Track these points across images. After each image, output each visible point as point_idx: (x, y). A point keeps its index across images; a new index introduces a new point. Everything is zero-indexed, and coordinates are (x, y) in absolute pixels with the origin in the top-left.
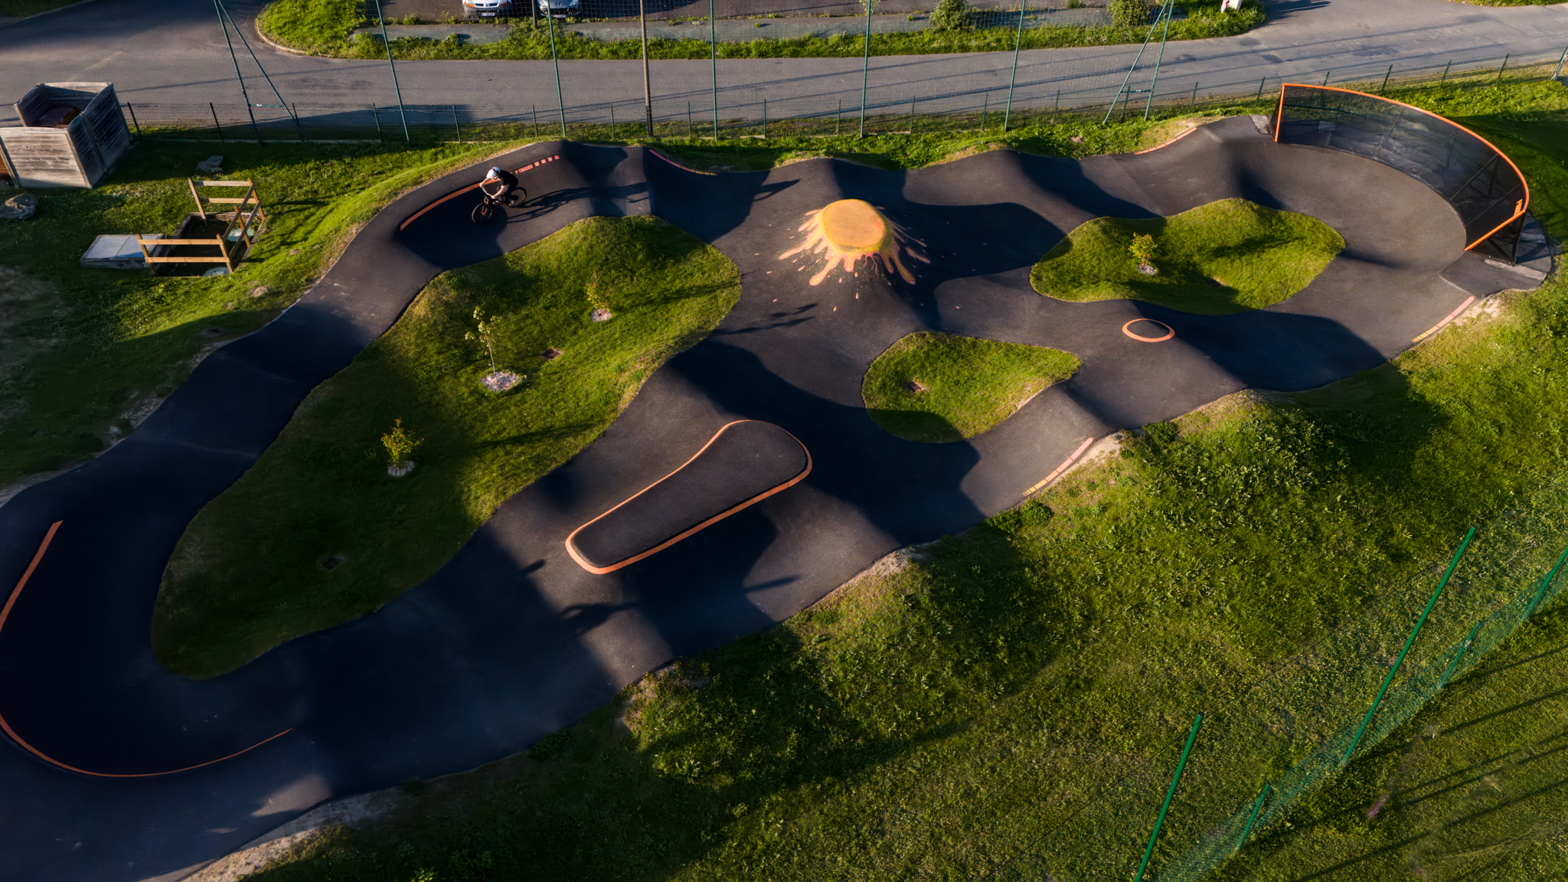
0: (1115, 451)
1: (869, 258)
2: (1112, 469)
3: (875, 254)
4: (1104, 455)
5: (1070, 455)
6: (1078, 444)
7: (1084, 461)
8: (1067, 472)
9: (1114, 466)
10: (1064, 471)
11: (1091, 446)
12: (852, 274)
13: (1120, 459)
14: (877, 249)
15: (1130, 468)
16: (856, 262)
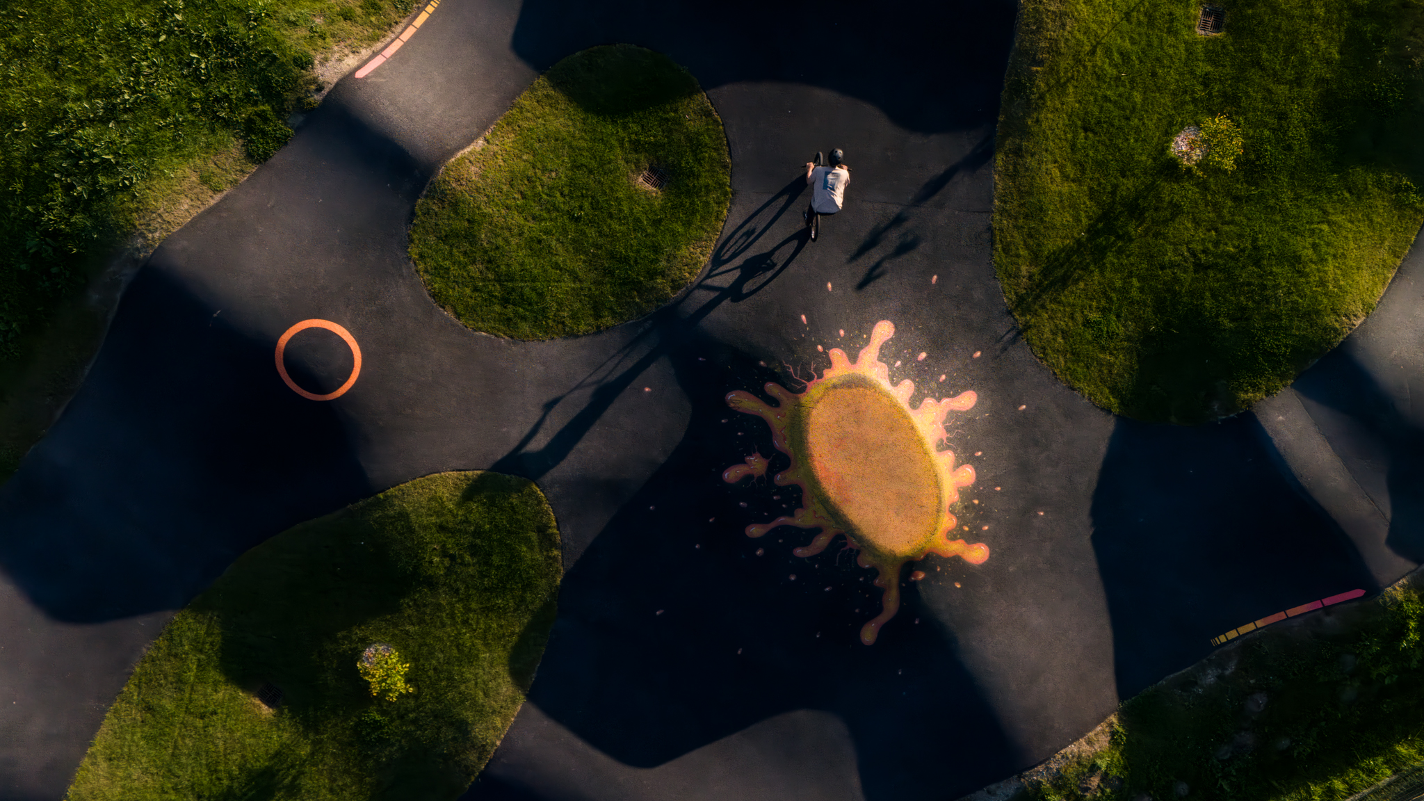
0: (322, 64)
1: (810, 378)
2: (323, 37)
3: (803, 390)
4: (337, 56)
5: (388, 61)
6: (377, 72)
7: (365, 53)
8: (388, 39)
9: (320, 42)
10: (393, 41)
11: (359, 67)
12: (827, 347)
13: (312, 53)
14: (805, 399)
15: (294, 40)
16: (829, 364)
